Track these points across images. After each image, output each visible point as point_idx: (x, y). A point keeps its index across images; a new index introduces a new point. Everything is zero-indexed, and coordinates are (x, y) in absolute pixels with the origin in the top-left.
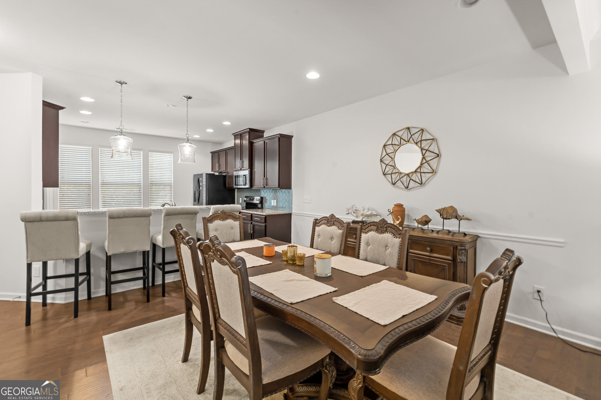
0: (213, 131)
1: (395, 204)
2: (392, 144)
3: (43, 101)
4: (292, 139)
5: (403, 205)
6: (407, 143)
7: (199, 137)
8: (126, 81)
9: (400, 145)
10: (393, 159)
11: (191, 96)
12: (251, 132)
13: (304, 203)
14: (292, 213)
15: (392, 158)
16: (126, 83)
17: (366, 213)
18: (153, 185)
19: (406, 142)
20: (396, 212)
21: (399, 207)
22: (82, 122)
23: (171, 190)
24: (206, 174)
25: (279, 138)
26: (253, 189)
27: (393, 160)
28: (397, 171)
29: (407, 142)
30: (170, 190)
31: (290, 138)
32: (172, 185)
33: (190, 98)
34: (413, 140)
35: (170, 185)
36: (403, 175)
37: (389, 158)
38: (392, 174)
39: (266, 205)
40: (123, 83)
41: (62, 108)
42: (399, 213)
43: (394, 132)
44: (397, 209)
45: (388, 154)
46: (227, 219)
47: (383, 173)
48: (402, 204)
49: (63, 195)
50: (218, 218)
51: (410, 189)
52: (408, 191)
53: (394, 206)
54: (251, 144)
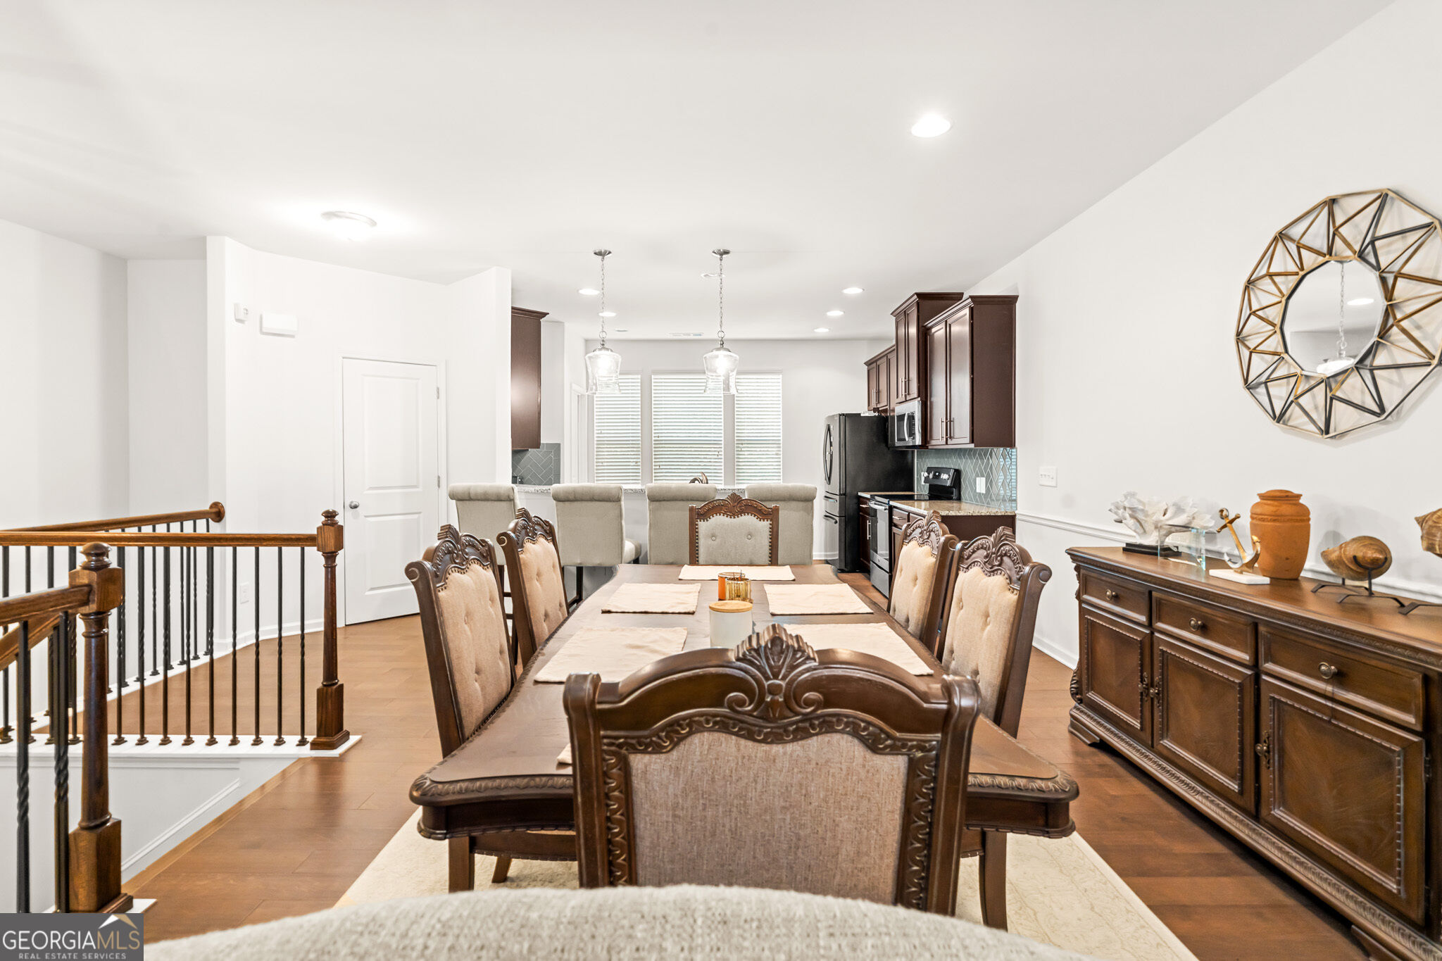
0: (842, 313)
1: (1263, 491)
2: (1271, 275)
3: (513, 308)
4: (1017, 304)
5: (1299, 496)
6: (1327, 262)
7: (827, 330)
8: (608, 249)
9: (1302, 273)
10: (1278, 329)
11: (727, 248)
12: (921, 302)
13: (1041, 485)
14: (1015, 516)
15: (1274, 325)
16: (610, 253)
17: (1168, 520)
18: (742, 444)
19: (1324, 255)
20: (1260, 520)
21: (1276, 503)
22: (619, 331)
23: (779, 453)
24: (840, 415)
25: (972, 310)
26: (930, 447)
27: (1278, 331)
28: (1294, 369)
29: (1327, 256)
30: (777, 454)
31: (1008, 303)
32: (781, 442)
33: (726, 252)
34: (1349, 245)
35: (776, 443)
36: (1313, 382)
37: (1263, 327)
38: (1268, 384)
39: (965, 492)
40: (605, 252)
41: (544, 315)
42: (1272, 523)
43: (1279, 228)
44: (1269, 508)
45: (1254, 313)
46: (742, 512)
47: (1246, 381)
48: (1296, 492)
49: (602, 463)
50: (721, 509)
51: (1343, 434)
52: (1333, 441)
53: (1258, 500)
54: (924, 334)
